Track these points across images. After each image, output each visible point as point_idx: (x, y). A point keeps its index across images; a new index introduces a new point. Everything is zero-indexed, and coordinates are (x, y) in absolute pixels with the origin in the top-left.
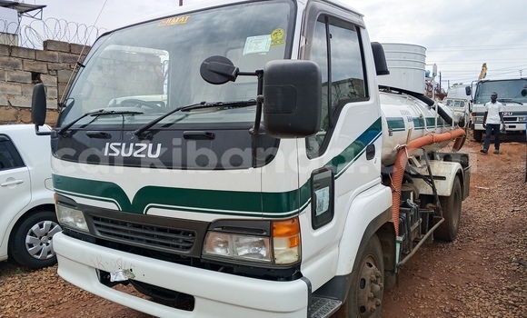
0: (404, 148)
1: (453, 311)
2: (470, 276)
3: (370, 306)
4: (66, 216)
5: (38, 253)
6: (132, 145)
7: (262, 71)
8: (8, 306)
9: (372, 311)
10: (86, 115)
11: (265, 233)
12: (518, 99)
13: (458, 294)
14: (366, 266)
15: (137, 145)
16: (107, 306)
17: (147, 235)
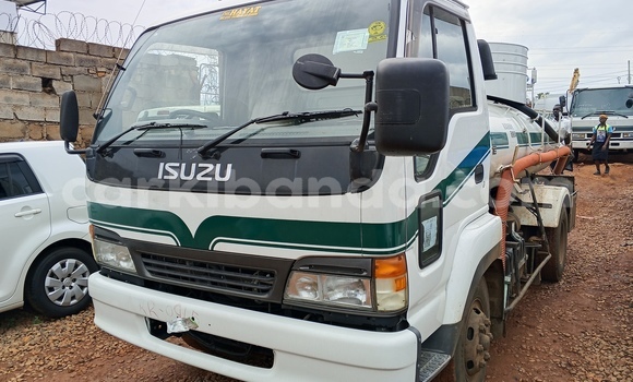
0: (508, 169)
1: (570, 365)
2: (585, 324)
3: (479, 360)
4: (106, 252)
5: (60, 299)
6: (194, 165)
7: (371, 73)
8: (29, 363)
9: (481, 366)
10: (133, 129)
11: (365, 274)
12: (622, 112)
13: (573, 345)
14: (474, 312)
15: (200, 165)
16: (150, 363)
17: (212, 275)
